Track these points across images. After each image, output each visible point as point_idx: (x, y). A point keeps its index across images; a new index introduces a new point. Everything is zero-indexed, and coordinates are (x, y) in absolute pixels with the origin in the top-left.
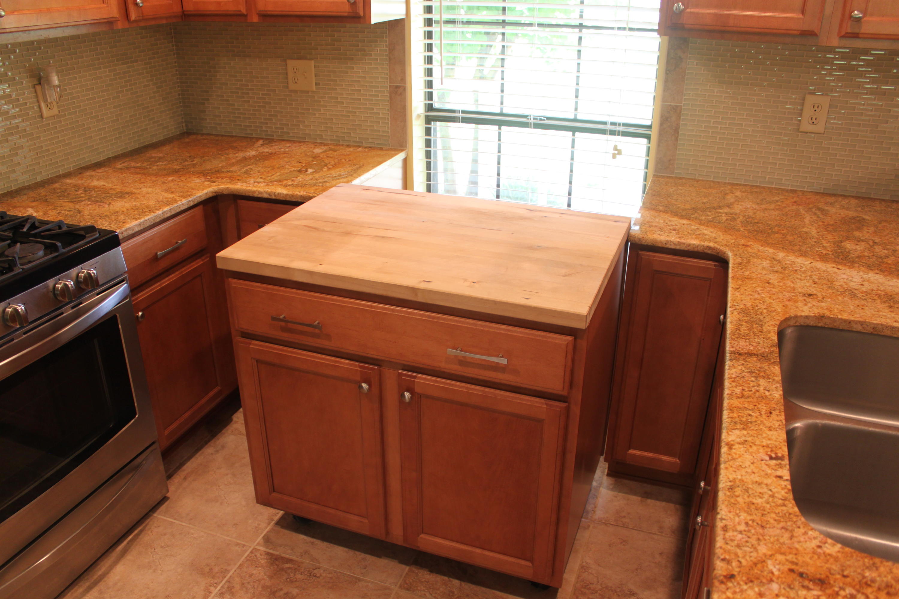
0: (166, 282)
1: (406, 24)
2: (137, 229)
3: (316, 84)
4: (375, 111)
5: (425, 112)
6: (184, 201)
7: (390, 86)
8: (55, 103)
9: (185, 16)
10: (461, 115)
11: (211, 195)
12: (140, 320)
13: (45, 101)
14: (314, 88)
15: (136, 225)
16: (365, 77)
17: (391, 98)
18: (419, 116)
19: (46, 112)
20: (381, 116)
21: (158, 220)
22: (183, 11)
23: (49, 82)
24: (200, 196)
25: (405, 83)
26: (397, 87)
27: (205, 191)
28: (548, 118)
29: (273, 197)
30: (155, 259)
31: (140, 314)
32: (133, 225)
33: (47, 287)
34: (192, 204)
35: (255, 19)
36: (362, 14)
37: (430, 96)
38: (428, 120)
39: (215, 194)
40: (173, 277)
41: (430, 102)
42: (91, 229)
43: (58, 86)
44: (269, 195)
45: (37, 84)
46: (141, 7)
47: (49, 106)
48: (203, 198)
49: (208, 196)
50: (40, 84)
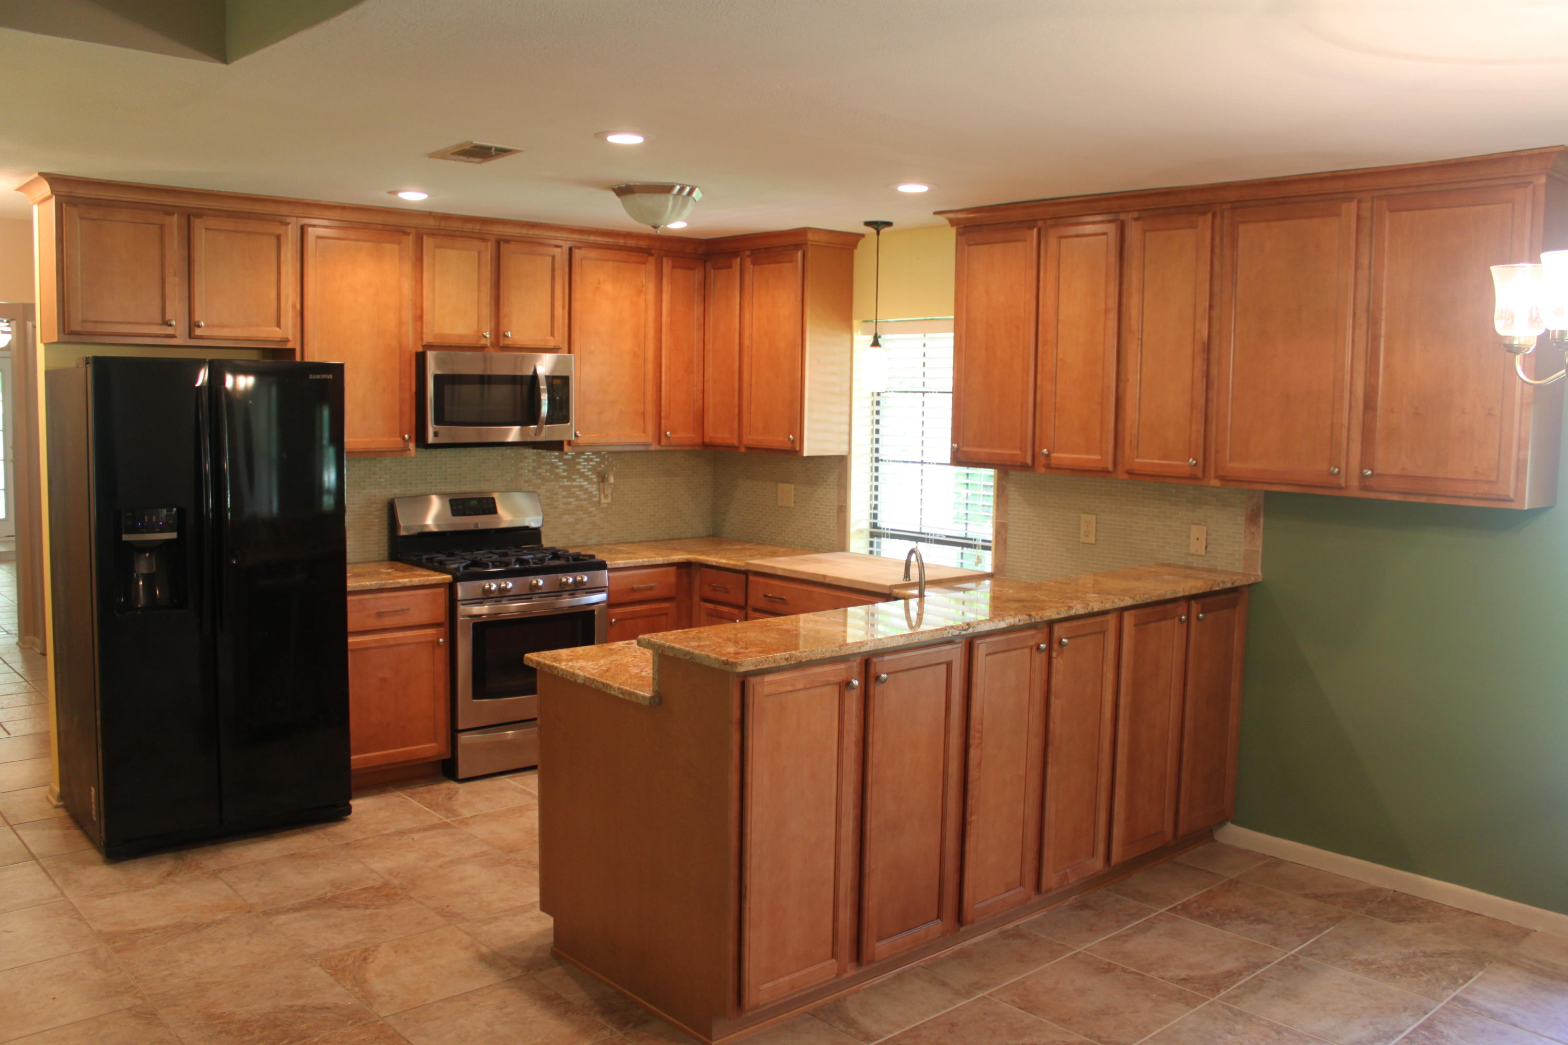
0: (637, 608)
1: (848, 458)
2: (622, 566)
3: (795, 502)
4: (828, 524)
5: (871, 527)
6: (661, 559)
7: (838, 506)
8: (609, 495)
9: (705, 445)
10: (889, 532)
11: (682, 561)
12: (613, 624)
13: (604, 493)
14: (793, 505)
15: (622, 563)
16: (823, 498)
17: (838, 515)
18: (860, 531)
19: (603, 500)
20: (831, 528)
21: (638, 565)
22: (703, 442)
23: (608, 480)
24: (674, 559)
25: (846, 503)
26: (842, 506)
27: (679, 557)
28: (947, 537)
29: (718, 565)
30: (633, 590)
31: (613, 620)
32: (621, 563)
33: (558, 577)
34: (666, 562)
35: (743, 450)
36: (798, 449)
37: (875, 516)
38: (872, 535)
39: (685, 561)
40: (644, 607)
41: (875, 521)
42: (593, 557)
43: (612, 484)
44: (716, 563)
45: (601, 482)
46: (669, 437)
47: (606, 497)
48: (676, 561)
49: (680, 561)
50: (603, 481)
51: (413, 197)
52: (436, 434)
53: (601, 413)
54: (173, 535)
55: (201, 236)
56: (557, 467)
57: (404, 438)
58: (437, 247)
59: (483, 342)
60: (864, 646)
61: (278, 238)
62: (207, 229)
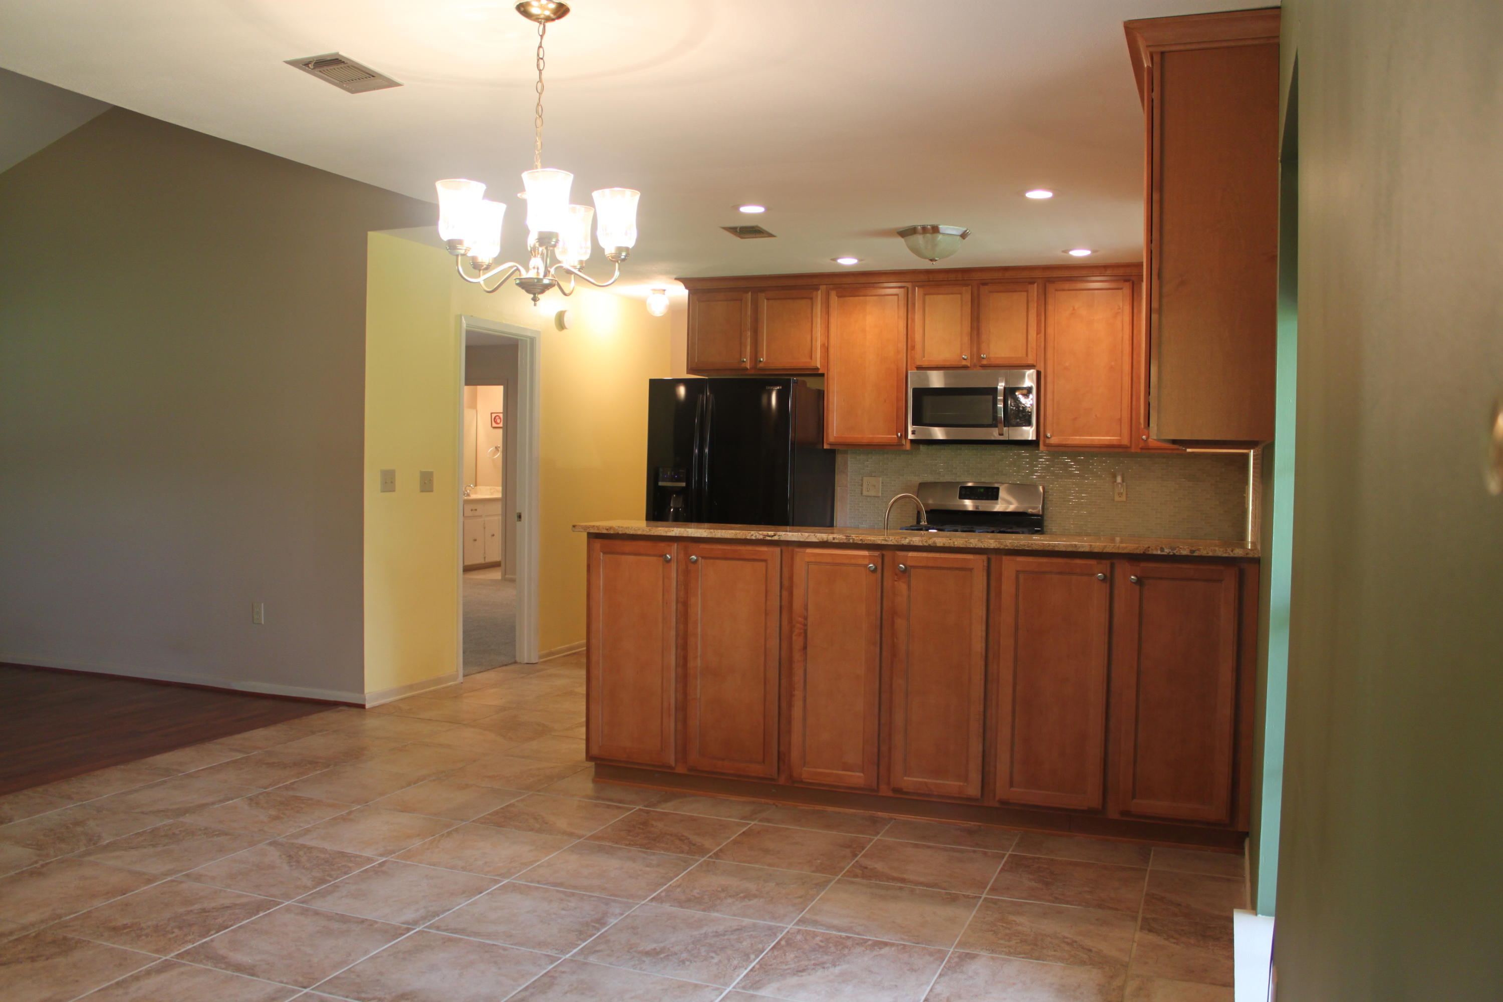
19: (1117, 498)
46: (1145, 441)
47: (1119, 495)
51: (848, 262)
52: (913, 432)
53: (1075, 419)
54: (684, 484)
55: (764, 305)
56: (1071, 466)
57: (898, 436)
58: (925, 294)
59: (964, 363)
60: (670, 532)
61: (811, 299)
62: (768, 299)
